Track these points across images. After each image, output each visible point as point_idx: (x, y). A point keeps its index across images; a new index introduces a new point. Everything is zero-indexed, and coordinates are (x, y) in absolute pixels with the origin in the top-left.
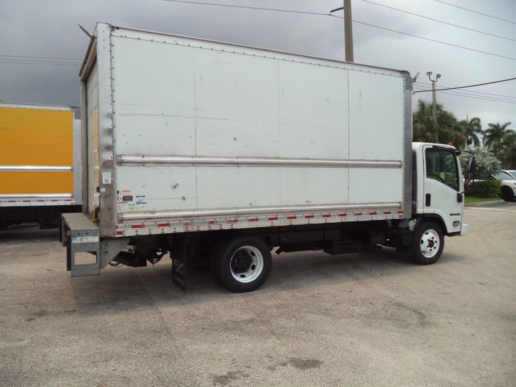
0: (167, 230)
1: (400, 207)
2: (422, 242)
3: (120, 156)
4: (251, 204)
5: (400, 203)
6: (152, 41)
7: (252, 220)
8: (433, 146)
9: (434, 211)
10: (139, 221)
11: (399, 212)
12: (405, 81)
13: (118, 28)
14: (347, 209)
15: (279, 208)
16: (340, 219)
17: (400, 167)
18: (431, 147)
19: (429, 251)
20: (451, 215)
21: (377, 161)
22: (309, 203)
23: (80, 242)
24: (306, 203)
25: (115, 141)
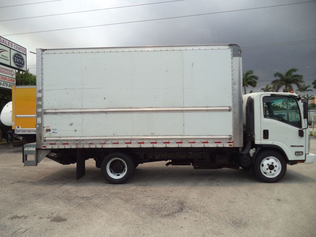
0: (67, 147)
1: (230, 139)
2: (263, 165)
3: (45, 110)
4: (114, 134)
5: (230, 136)
6: (61, 53)
7: (115, 143)
8: (271, 94)
9: (273, 143)
10: (53, 141)
11: (228, 142)
12: (232, 52)
13: (46, 50)
14: (183, 139)
15: (132, 137)
16: (178, 145)
17: (229, 110)
18: (270, 95)
19: (269, 173)
20: (292, 146)
21: (208, 107)
22: (153, 135)
23: (27, 150)
24: (151, 134)
25: (43, 103)
